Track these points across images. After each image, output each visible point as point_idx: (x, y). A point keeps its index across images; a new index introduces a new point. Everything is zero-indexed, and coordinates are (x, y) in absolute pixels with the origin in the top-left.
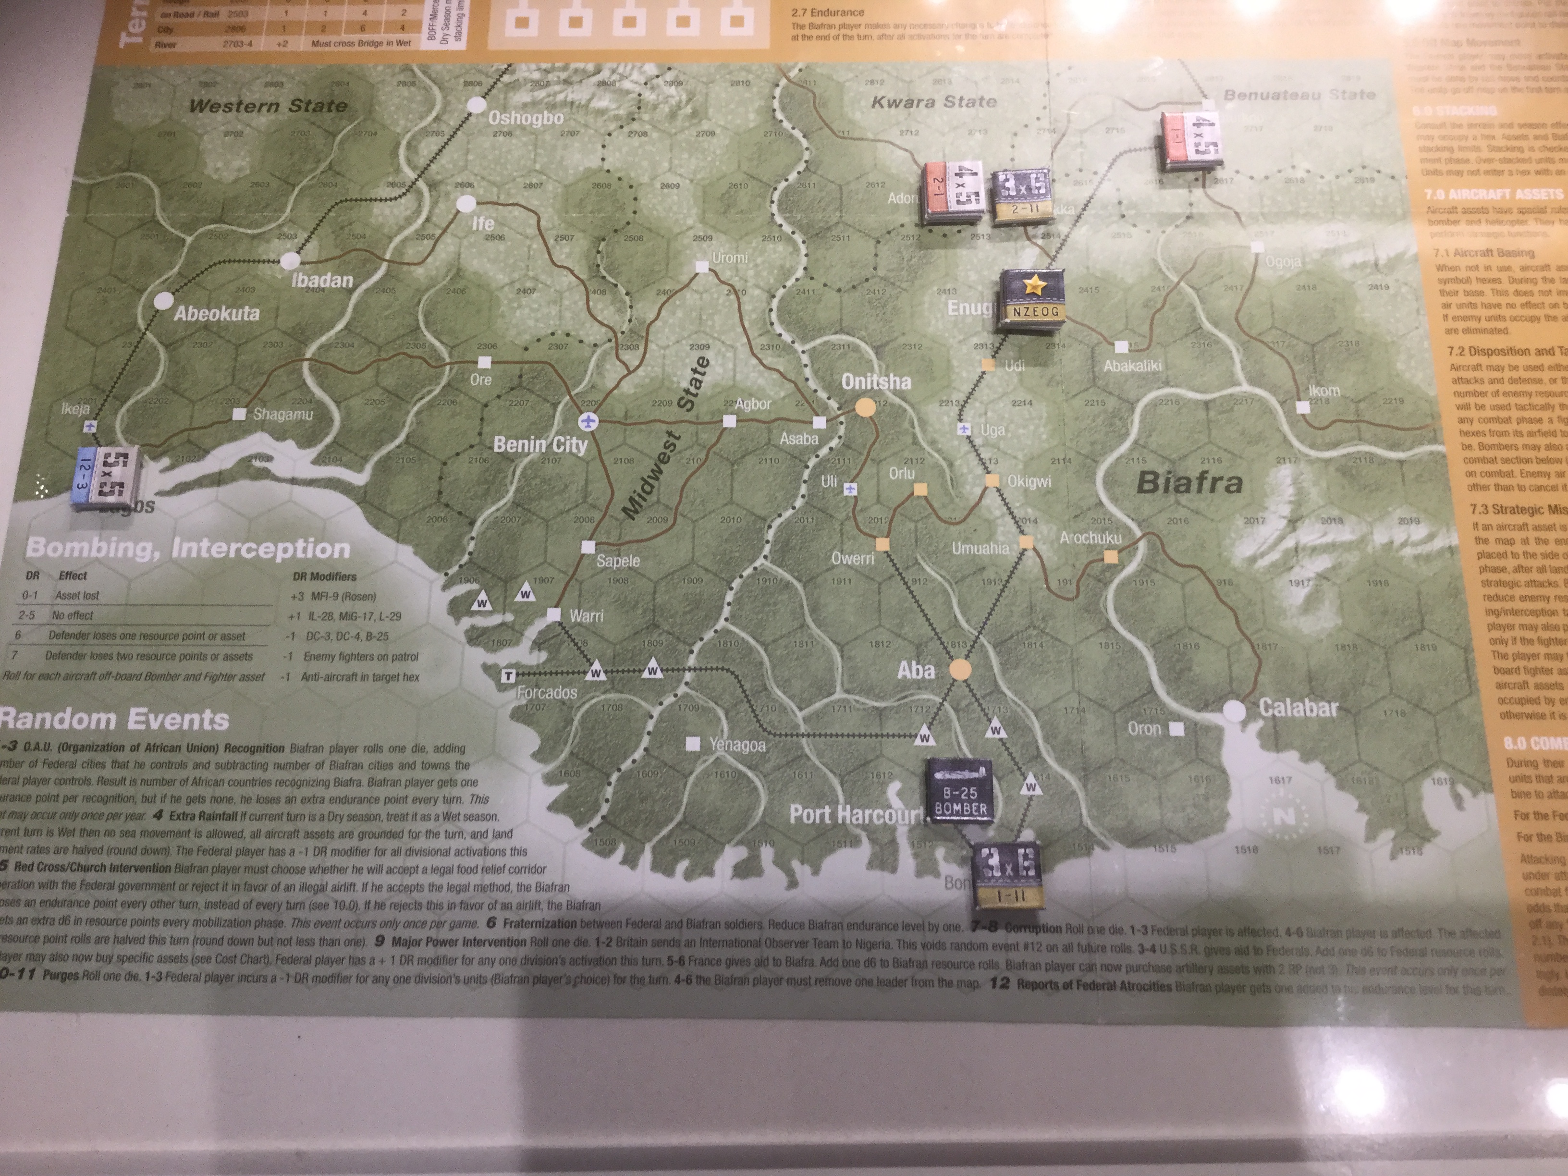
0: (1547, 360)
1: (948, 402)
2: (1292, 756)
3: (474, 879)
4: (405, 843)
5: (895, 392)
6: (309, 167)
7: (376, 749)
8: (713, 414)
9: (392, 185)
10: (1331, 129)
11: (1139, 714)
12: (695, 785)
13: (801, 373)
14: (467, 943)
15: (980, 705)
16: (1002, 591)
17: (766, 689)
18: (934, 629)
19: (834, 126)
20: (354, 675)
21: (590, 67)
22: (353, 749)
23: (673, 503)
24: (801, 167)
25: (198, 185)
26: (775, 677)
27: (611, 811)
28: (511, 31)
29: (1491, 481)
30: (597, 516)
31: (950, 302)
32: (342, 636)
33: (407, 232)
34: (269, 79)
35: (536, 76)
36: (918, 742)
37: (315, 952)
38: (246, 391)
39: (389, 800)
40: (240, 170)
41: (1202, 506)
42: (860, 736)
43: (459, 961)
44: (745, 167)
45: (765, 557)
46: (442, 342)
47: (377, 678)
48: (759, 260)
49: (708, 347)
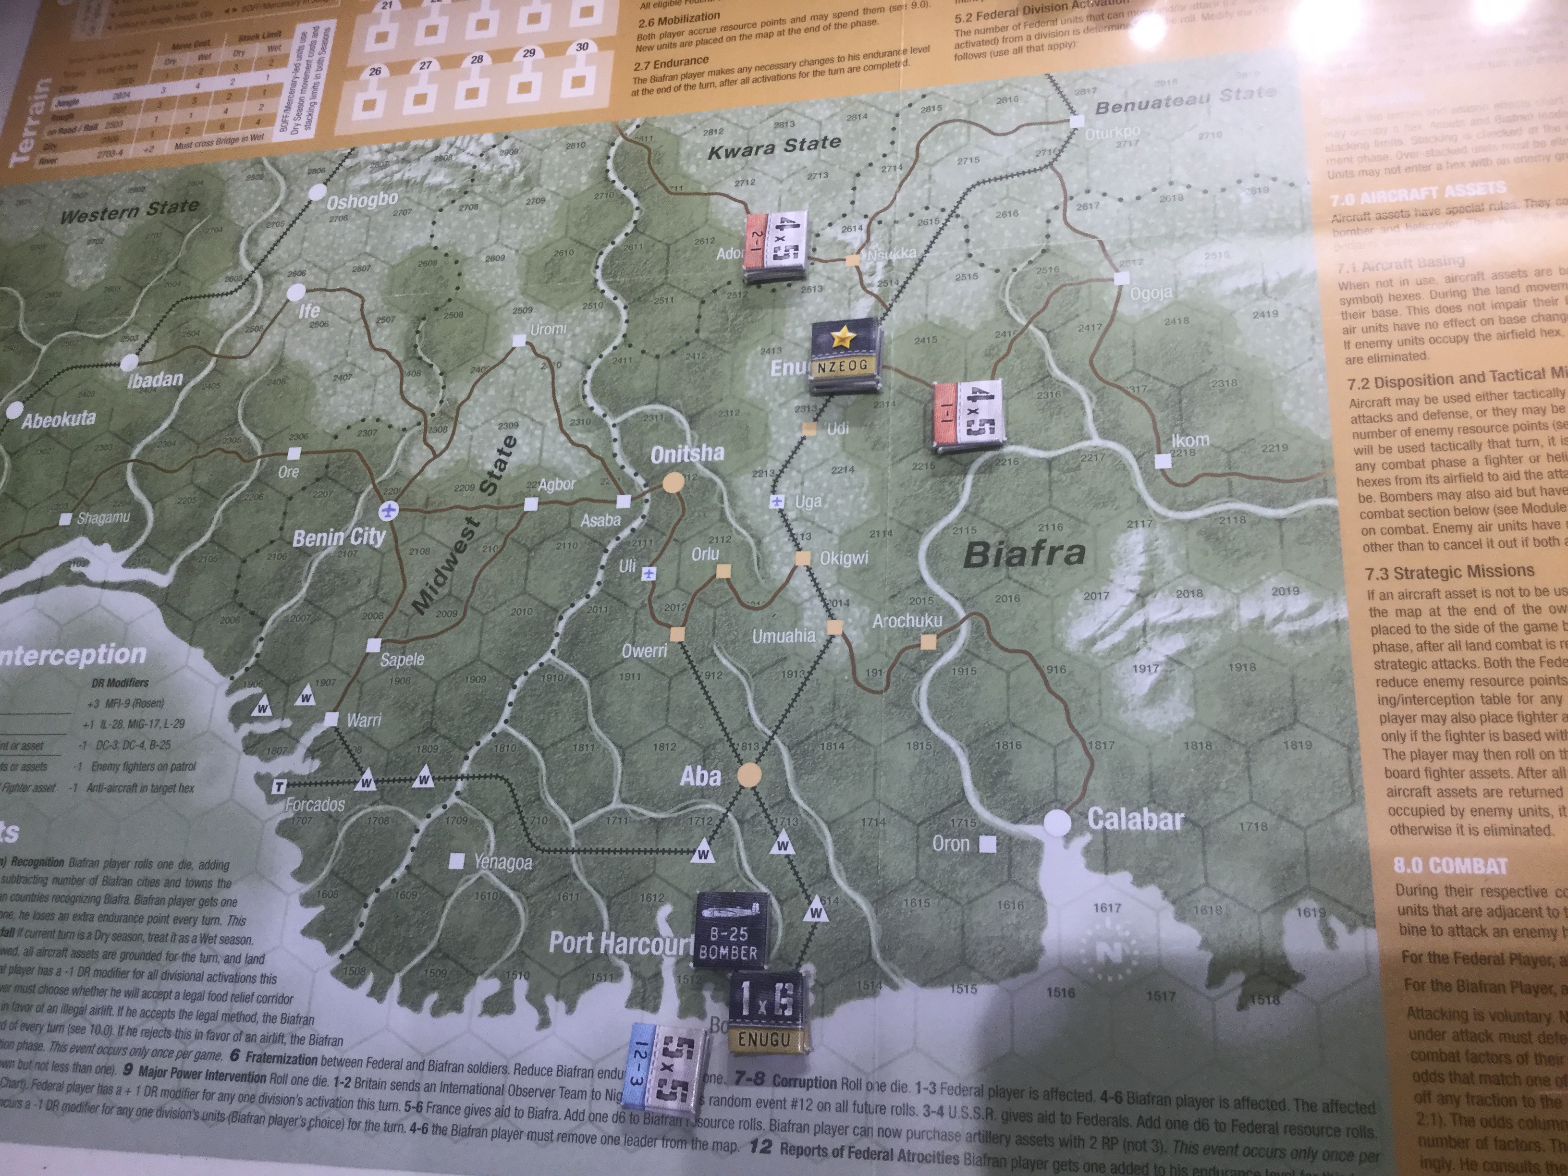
0: (1474, 389)
1: (760, 473)
2: (1124, 878)
3: (223, 1007)
4: (163, 965)
5: (706, 464)
6: (156, 268)
7: (145, 864)
8: (515, 496)
9: (230, 279)
10: (1219, 135)
11: (946, 826)
12: (453, 907)
13: (609, 448)
14: (210, 1076)
15: (767, 816)
16: (804, 684)
17: (539, 799)
18: (724, 729)
19: (667, 183)
20: (135, 785)
21: (429, 143)
22: (124, 864)
23: (465, 595)
24: (629, 228)
25: (59, 294)
26: (550, 785)
27: (364, 937)
28: (359, 115)
29: (1394, 539)
30: (387, 610)
31: (774, 362)
32: (129, 744)
33: (237, 326)
34: (132, 185)
35: (377, 157)
36: (695, 859)
37: (67, 1078)
38: (74, 496)
39: (153, 919)
40: (96, 276)
41: (1037, 580)
42: (633, 851)
43: (200, 1095)
44: (573, 232)
45: (553, 652)
46: (256, 435)
47: (156, 789)
48: (578, 330)
49: (516, 425)
